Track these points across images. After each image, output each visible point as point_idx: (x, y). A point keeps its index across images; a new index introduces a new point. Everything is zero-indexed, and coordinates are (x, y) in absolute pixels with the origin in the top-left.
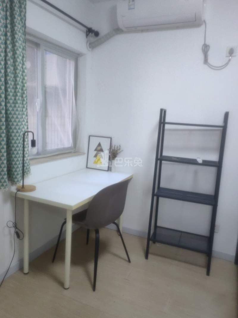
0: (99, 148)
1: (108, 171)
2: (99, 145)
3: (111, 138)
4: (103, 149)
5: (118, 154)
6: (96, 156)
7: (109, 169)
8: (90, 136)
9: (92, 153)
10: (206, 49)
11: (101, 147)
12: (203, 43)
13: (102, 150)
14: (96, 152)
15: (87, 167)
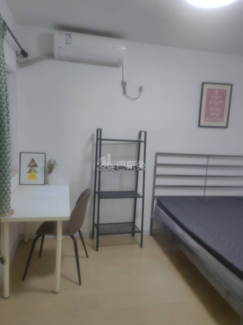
0: (33, 164)
1: (44, 184)
2: (33, 161)
3: (45, 154)
4: (37, 164)
5: (54, 168)
6: (29, 172)
7: (46, 182)
8: (20, 153)
9: (25, 169)
10: (124, 84)
11: (35, 162)
12: (121, 80)
13: (36, 166)
14: (29, 168)
15: (20, 184)
